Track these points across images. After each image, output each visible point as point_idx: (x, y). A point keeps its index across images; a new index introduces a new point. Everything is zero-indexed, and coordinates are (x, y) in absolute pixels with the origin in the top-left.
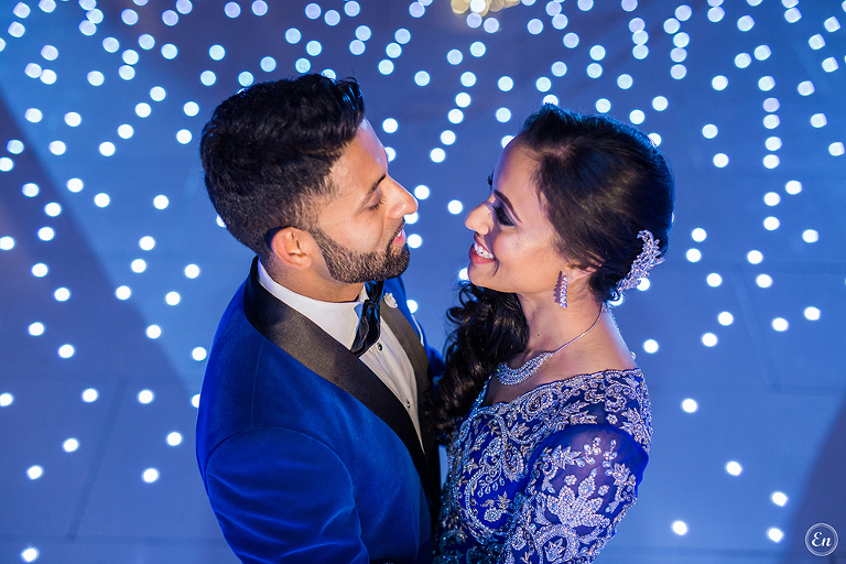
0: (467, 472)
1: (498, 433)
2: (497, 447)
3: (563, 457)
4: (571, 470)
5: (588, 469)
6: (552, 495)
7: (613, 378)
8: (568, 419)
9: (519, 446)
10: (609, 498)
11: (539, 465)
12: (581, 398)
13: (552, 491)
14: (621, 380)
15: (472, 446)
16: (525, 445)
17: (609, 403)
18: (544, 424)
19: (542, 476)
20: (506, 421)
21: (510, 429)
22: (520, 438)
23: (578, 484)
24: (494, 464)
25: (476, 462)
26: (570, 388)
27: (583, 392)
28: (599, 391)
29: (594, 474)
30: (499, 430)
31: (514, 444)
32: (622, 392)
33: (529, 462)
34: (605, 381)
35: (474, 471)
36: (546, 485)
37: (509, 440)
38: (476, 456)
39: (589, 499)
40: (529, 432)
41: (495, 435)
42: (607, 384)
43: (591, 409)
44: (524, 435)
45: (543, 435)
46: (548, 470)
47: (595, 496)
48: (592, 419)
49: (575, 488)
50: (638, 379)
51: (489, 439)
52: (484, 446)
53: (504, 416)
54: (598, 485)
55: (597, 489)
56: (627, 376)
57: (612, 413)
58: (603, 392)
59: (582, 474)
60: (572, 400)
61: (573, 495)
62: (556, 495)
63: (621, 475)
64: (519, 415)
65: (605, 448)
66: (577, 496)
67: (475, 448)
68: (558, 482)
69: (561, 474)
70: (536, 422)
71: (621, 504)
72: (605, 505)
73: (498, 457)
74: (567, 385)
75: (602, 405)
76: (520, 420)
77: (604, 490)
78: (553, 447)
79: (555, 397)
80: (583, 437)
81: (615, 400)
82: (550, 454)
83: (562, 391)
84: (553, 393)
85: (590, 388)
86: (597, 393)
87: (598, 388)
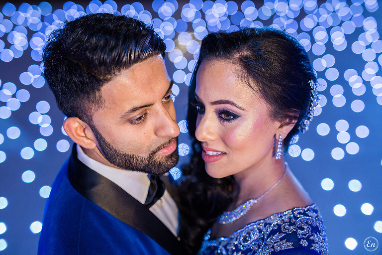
7: (300, 213)
8: (273, 247)
12: (279, 229)
14: (305, 214)
17: (300, 232)
20: (227, 251)
26: (270, 224)
27: (279, 226)
28: (291, 224)
32: (307, 223)
34: (294, 216)
42: (296, 218)
43: (288, 237)
48: (290, 244)
50: (316, 211)
53: (225, 247)
56: (308, 210)
57: (303, 238)
58: (294, 224)
60: (273, 232)
64: (236, 246)
74: (268, 222)
75: (295, 233)
79: (260, 231)
81: (303, 229)
83: (265, 226)
84: (258, 229)
85: (284, 223)
86: (289, 226)
87: (290, 222)
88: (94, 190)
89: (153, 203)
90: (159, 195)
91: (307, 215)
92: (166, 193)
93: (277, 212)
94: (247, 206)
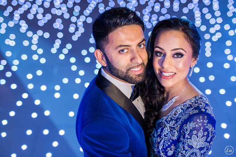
0: (158, 142)
1: (165, 126)
2: (166, 131)
3: (190, 125)
4: (194, 129)
5: (200, 127)
6: (189, 139)
7: (199, 98)
8: (189, 114)
9: (174, 128)
10: (208, 136)
11: (183, 131)
12: (191, 106)
13: (189, 137)
15: (157, 133)
16: (176, 127)
17: (200, 106)
18: (181, 118)
19: (185, 134)
20: (167, 122)
21: (169, 124)
22: (174, 125)
23: (197, 133)
24: (167, 136)
25: (160, 137)
26: (186, 105)
27: (191, 105)
28: (196, 103)
29: (202, 128)
30: (165, 125)
31: (172, 128)
32: (203, 102)
33: (179, 132)
34: (196, 99)
35: (160, 141)
36: (187, 136)
37: (170, 127)
38: (160, 136)
39: (202, 137)
40: (177, 122)
41: (164, 127)
42: (197, 100)
43: (196, 109)
44: (175, 124)
45: (182, 121)
46: (186, 131)
47: (203, 136)
48: (197, 111)
49: (197, 135)
51: (162, 129)
52: (162, 132)
53: (166, 120)
54: (204, 132)
55: (204, 133)
57: (202, 108)
58: (197, 103)
59: (198, 130)
60: (188, 108)
61: (196, 137)
62: (191, 138)
63: (210, 128)
64: (171, 118)
65: (204, 119)
66: (198, 137)
67: (159, 133)
68: (191, 134)
69: (191, 131)
70: (178, 118)
71: (212, 138)
72: (207, 139)
73: (167, 134)
75: (198, 107)
76: (172, 120)
77: (206, 133)
78: (187, 124)
80: (195, 117)
81: (202, 104)
82: (186, 126)
83: (184, 106)
84: (181, 108)
85: (193, 103)
86: (195, 104)
87: (195, 102)
88: (107, 88)
89: (134, 100)
90: (137, 97)
91: (202, 99)
92: (139, 97)
93: (189, 99)
94: (174, 100)
